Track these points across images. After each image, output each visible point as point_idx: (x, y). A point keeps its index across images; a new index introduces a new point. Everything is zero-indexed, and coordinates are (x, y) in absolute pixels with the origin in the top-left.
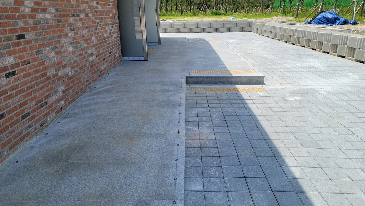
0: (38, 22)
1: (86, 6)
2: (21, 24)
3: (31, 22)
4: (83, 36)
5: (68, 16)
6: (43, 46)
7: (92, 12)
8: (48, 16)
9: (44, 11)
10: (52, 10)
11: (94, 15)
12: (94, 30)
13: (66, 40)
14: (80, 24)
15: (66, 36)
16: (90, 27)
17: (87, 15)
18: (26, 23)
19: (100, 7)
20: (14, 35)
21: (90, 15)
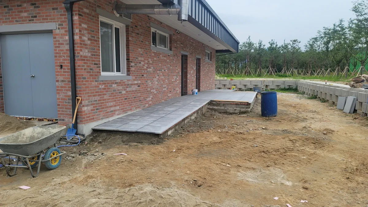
0: (148, 72)
1: (165, 67)
2: (143, 71)
3: (146, 71)
4: (162, 79)
5: (157, 70)
6: (148, 80)
8: (151, 70)
9: (150, 68)
10: (152, 68)
13: (156, 79)
14: (161, 74)
15: (156, 78)
16: (166, 76)
18: (144, 71)
20: (141, 75)
21: (166, 71)
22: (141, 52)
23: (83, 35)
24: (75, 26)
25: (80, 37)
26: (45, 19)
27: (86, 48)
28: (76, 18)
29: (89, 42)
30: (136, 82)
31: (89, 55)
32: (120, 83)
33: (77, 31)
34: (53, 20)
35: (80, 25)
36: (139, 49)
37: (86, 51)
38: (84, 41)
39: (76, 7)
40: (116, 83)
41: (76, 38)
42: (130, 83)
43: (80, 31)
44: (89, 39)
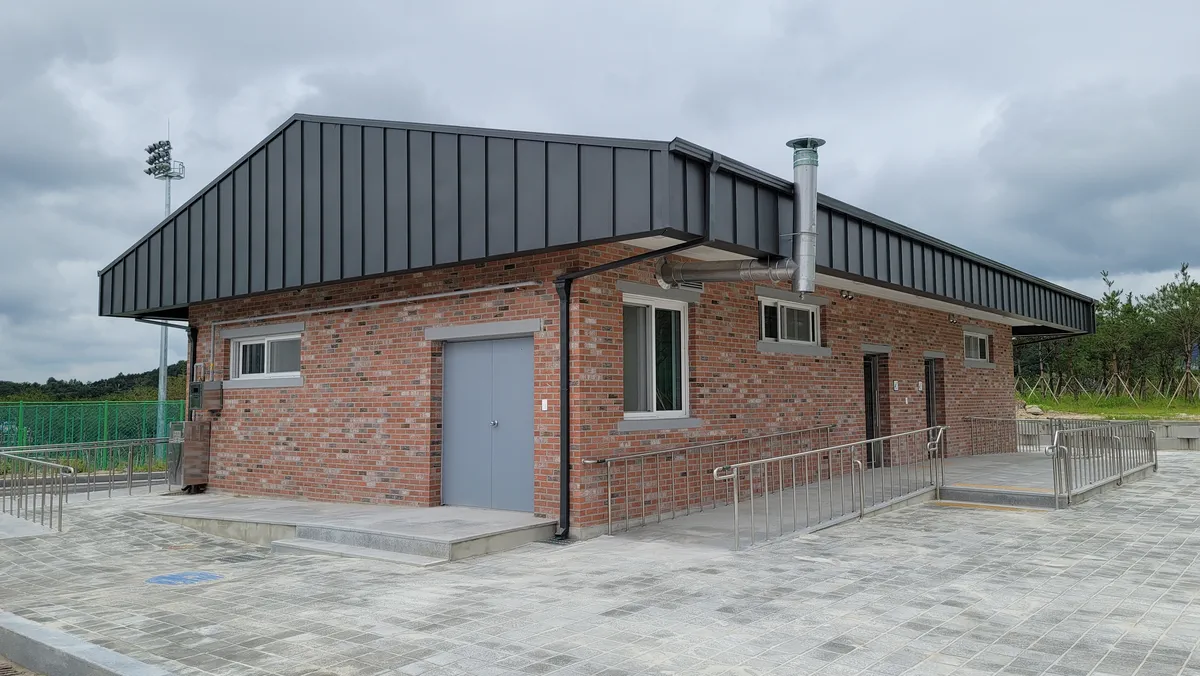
0: (749, 406)
1: (805, 391)
2: (735, 406)
3: (743, 405)
4: (795, 423)
5: (780, 401)
6: (749, 426)
7: (812, 396)
8: (758, 401)
9: (755, 396)
10: (763, 396)
11: (815, 401)
12: (813, 418)
13: (774, 424)
14: (793, 410)
15: (774, 420)
16: (808, 414)
17: (804, 401)
18: (739, 406)
19: (827, 391)
20: (729, 414)
21: (809, 401)
22: (729, 361)
23: (588, 339)
24: (572, 324)
25: (581, 345)
26: (523, 314)
27: (593, 365)
28: (574, 308)
29: (599, 352)
30: (713, 433)
31: (600, 378)
32: (669, 436)
33: (575, 333)
34: (536, 314)
35: (582, 320)
36: (723, 354)
37: (593, 370)
38: (589, 351)
39: (575, 288)
40: (659, 436)
41: (574, 346)
42: (696, 435)
43: (582, 332)
44: (600, 346)
